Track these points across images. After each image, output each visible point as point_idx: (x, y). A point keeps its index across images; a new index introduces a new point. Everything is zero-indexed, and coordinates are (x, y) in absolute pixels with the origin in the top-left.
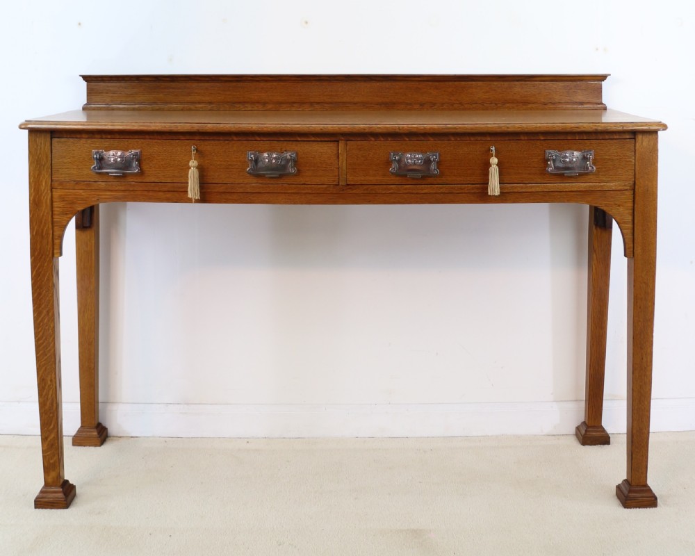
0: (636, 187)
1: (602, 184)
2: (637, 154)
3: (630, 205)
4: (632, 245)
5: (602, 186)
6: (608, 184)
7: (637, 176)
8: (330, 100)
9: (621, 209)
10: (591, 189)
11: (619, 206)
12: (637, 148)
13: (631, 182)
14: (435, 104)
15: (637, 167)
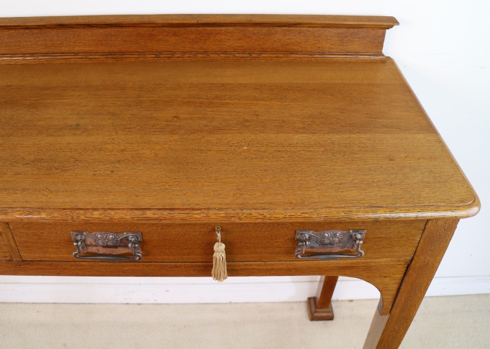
0: (413, 262)
1: (369, 261)
2: (426, 233)
3: (400, 276)
4: (390, 307)
5: (367, 263)
6: (377, 260)
7: (417, 253)
8: (45, 51)
9: (386, 280)
10: (353, 265)
11: (385, 277)
12: (427, 227)
13: (409, 258)
14: (173, 53)
15: (420, 245)
